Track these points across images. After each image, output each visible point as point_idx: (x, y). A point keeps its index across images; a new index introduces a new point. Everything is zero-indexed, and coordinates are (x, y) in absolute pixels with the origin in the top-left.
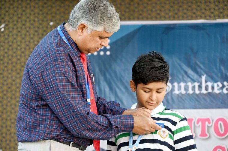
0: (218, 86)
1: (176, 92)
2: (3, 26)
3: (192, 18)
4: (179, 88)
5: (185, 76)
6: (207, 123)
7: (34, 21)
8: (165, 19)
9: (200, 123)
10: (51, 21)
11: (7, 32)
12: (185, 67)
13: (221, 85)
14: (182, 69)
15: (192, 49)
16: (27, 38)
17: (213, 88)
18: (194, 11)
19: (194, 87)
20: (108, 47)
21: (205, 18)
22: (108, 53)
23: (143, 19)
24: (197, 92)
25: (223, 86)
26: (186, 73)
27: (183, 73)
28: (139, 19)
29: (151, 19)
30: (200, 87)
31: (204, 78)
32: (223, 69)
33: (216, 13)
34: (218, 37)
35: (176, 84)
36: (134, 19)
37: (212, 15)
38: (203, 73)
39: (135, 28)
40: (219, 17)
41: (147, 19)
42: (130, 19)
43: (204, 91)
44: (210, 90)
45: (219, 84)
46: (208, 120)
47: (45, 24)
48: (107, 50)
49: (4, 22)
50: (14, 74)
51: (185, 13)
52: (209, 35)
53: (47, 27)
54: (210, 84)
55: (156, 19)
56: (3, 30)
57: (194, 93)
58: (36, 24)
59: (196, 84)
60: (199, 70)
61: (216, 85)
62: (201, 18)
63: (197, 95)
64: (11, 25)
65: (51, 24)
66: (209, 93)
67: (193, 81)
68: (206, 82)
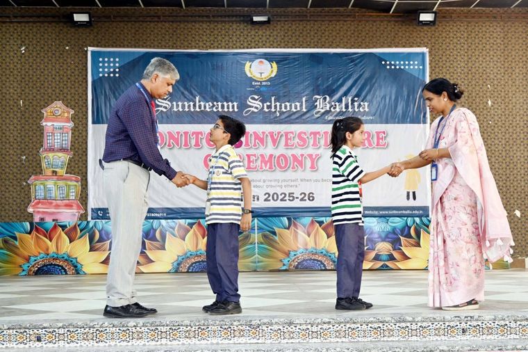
0: (209, 105)
1: (175, 109)
2: (23, 48)
3: (188, 48)
4: (178, 106)
5: (182, 96)
6: (200, 136)
7: (52, 45)
8: (165, 47)
9: (194, 136)
10: (67, 46)
11: (27, 54)
12: (182, 89)
13: (211, 105)
14: (180, 90)
15: (188, 74)
16: (46, 60)
17: (205, 107)
18: (190, 42)
19: (189, 106)
20: (117, 70)
21: (199, 48)
22: (117, 75)
23: (146, 47)
24: (192, 110)
25: (214, 105)
26: (183, 93)
27: (180, 93)
28: (143, 47)
29: (154, 48)
30: (194, 105)
31: (197, 98)
32: (213, 91)
33: (208, 44)
34: (210, 64)
35: (174, 103)
36: (139, 47)
37: (205, 46)
38: (197, 94)
39: (141, 55)
40: (210, 48)
41: (150, 47)
42: (135, 47)
43: (198, 109)
44: (203, 109)
45: (210, 103)
46: (201, 133)
47: (61, 48)
48: (117, 73)
49: (25, 45)
50: (34, 91)
51: (182, 44)
52: (202, 63)
53: (63, 51)
54: (202, 103)
55: (158, 47)
56: (23, 52)
57: (190, 111)
58: (54, 48)
59: (192, 104)
60: (194, 91)
61: (207, 104)
62: (195, 48)
63: (192, 112)
64: (31, 48)
65: (67, 48)
66: (202, 111)
67: (189, 101)
68: (199, 102)
